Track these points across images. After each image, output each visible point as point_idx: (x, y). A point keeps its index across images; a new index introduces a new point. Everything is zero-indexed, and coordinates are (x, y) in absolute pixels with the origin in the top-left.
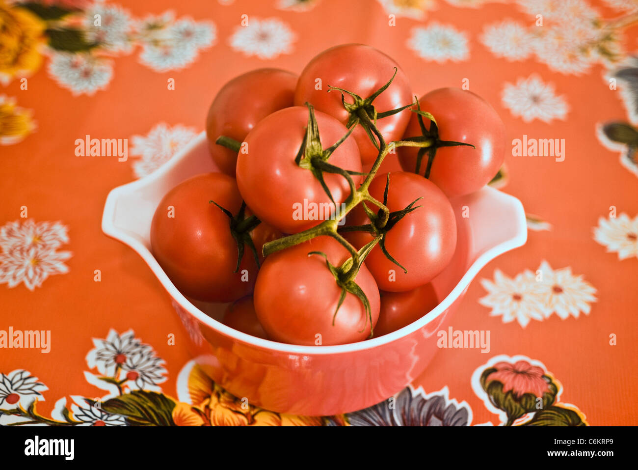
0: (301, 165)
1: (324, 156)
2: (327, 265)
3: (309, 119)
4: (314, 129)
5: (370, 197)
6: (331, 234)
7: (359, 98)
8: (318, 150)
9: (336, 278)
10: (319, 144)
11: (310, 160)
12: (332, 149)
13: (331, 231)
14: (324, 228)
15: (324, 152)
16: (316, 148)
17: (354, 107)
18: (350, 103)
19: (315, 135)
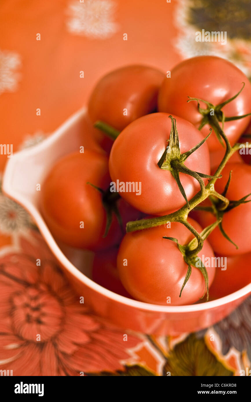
0: (162, 167)
1: (181, 159)
2: (177, 246)
3: (172, 130)
4: (175, 138)
5: (216, 192)
6: (182, 222)
7: (211, 105)
8: (176, 154)
9: (183, 255)
10: (178, 150)
11: (169, 162)
12: (188, 154)
13: (183, 220)
14: (177, 217)
15: (182, 156)
16: (175, 152)
17: (206, 112)
18: (204, 109)
19: (175, 143)
